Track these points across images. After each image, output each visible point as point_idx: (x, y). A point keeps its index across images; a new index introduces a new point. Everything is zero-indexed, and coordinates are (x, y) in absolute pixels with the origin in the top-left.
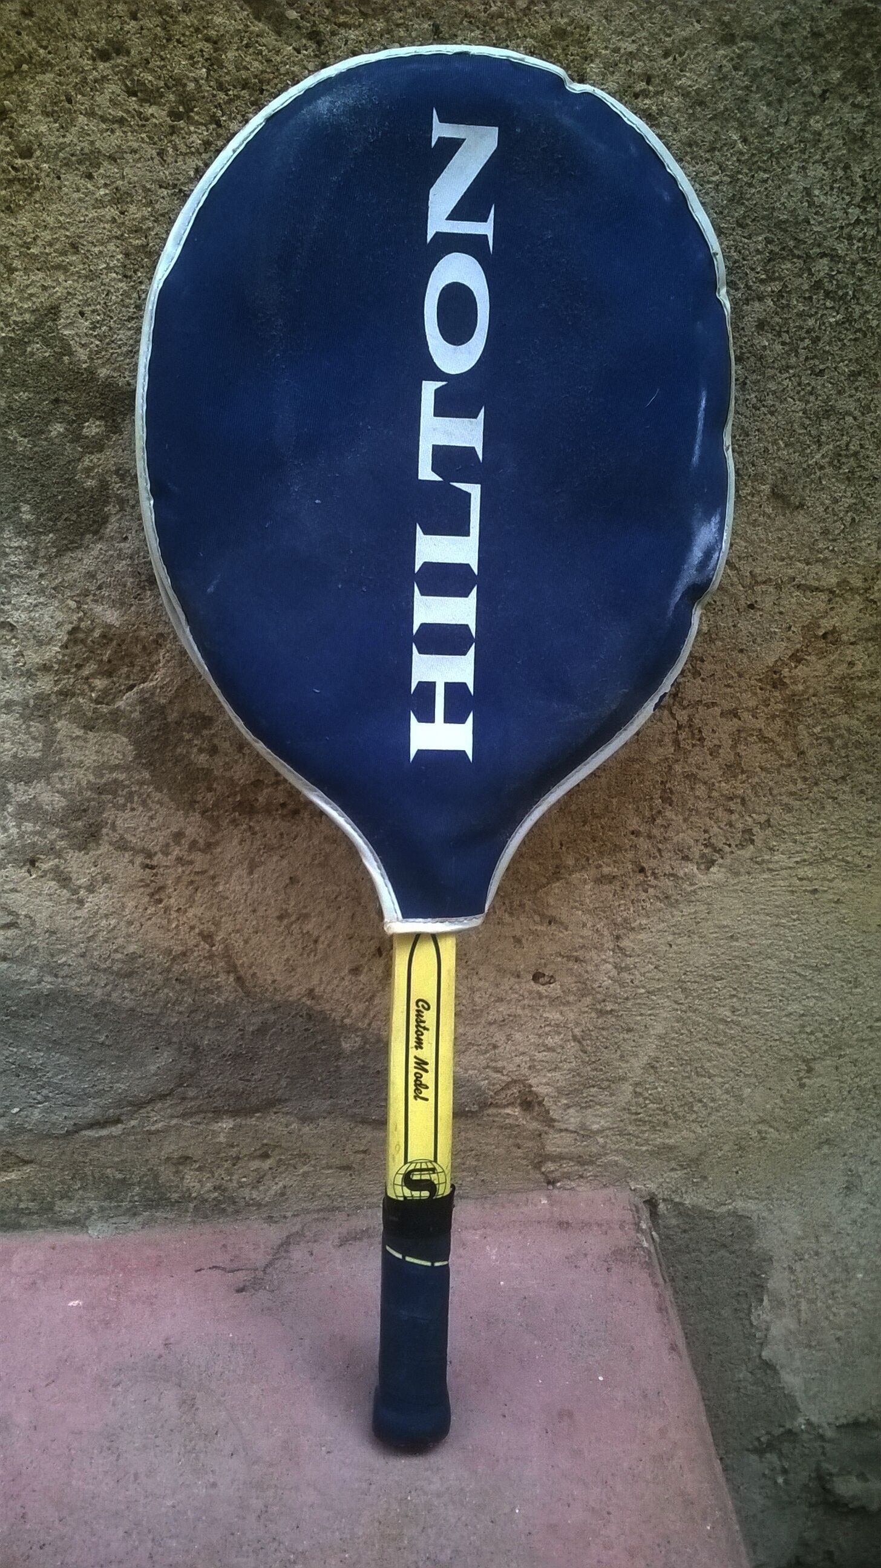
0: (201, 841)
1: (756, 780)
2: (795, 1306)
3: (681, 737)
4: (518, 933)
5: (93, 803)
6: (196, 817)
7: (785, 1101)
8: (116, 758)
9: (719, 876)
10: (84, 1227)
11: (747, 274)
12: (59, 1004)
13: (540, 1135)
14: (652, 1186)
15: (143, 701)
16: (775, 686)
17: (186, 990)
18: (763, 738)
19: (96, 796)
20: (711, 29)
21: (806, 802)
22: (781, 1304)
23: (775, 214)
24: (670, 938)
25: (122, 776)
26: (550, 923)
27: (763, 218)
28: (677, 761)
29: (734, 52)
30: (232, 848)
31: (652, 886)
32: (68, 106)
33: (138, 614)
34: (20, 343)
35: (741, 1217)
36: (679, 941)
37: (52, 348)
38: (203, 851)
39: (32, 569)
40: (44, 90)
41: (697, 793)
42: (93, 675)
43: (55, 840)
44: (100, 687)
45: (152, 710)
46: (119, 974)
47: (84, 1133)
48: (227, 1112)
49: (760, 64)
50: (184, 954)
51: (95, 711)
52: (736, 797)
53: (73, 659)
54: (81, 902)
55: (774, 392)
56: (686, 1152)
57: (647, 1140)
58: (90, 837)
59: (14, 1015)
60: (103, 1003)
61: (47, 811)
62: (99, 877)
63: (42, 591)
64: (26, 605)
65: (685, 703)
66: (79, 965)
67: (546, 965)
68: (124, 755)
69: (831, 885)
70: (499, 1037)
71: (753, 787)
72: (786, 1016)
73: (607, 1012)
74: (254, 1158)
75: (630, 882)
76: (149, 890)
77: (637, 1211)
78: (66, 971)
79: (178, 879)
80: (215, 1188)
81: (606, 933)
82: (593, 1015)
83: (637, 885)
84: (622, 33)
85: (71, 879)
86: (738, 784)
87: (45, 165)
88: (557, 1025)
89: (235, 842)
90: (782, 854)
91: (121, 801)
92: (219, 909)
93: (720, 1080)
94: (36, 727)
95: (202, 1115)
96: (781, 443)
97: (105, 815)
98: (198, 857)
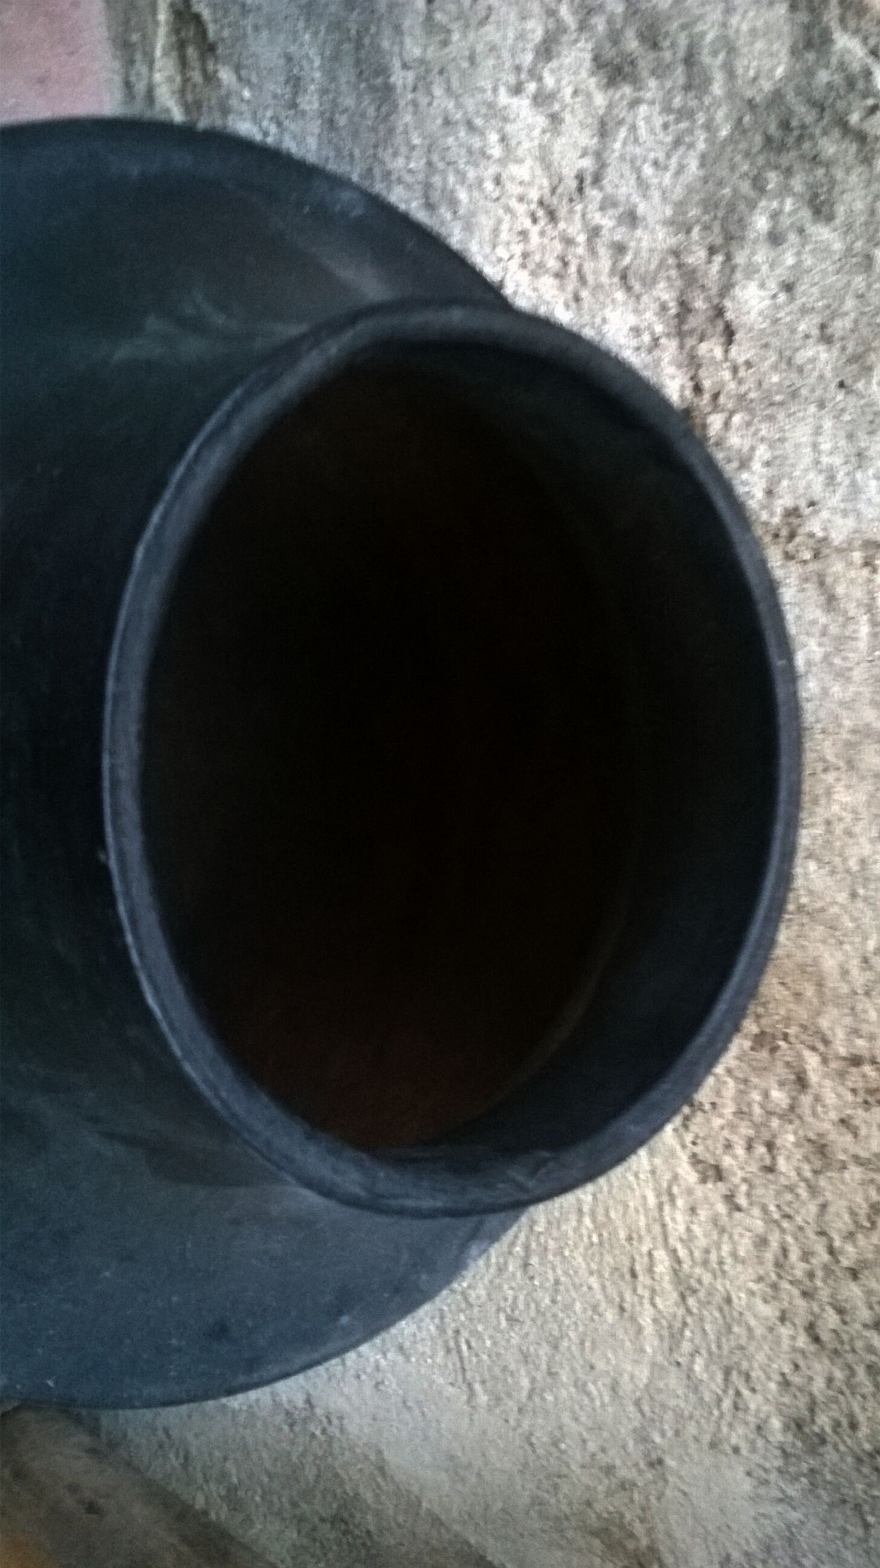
0: (627, 261)
3: (867, 1069)
5: (669, 54)
6: (663, 240)
8: (747, 65)
12: (378, 109)
19: (681, 53)
21: (774, 1277)
25: (718, 92)
28: (825, 1061)
38: (612, 272)
43: (604, 12)
45: (837, 102)
46: (428, 186)
52: (774, 1158)
54: (517, 90)
58: (614, 68)
59: (359, 45)
62: (556, 107)
66: (433, 120)
68: (754, 80)
69: (646, 1301)
76: (547, 196)
78: (423, 101)
79: (569, 242)
85: (549, 59)
86: (794, 1163)
89: (632, 320)
90: (688, 1230)
91: (677, 102)
97: (652, 83)
98: (605, 263)
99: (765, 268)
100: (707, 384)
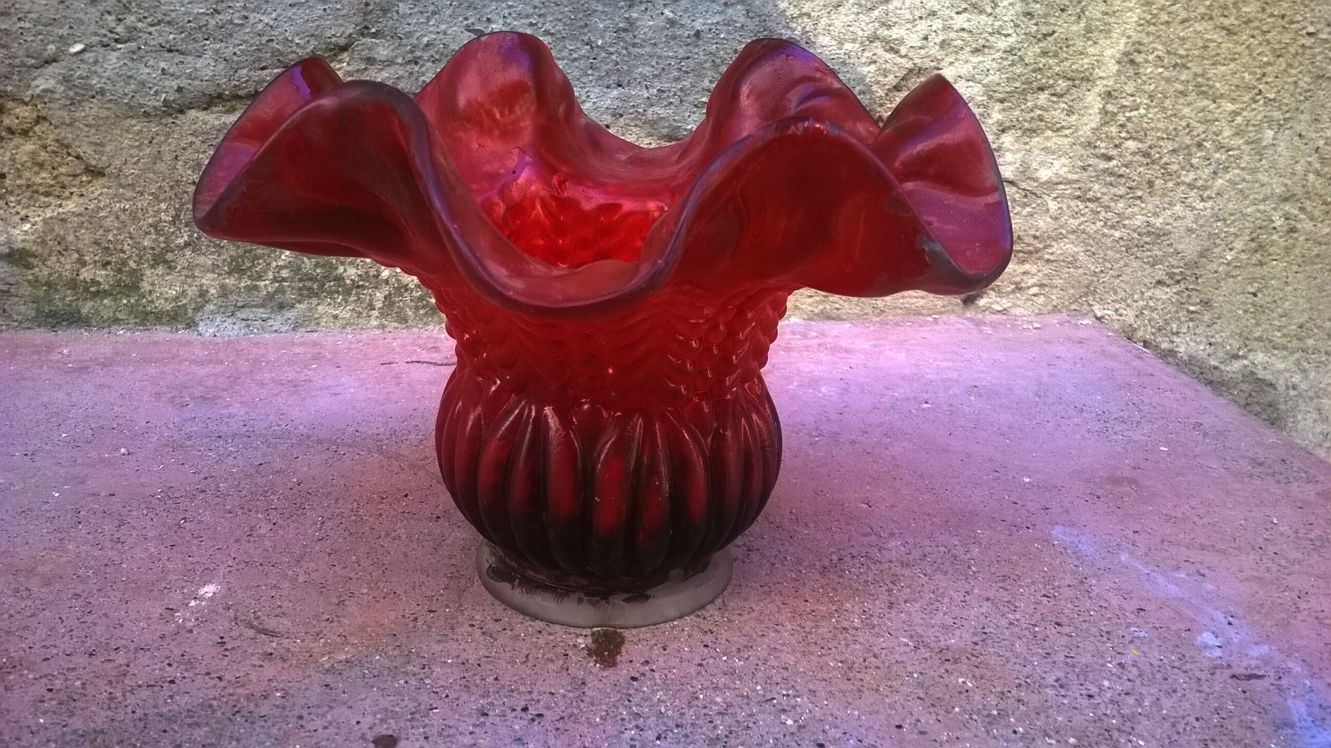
7: (1323, 161)
10: (191, 324)
14: (1129, 316)
35: (1264, 385)
47: (193, 113)
56: (1180, 247)
93: (1230, 107)
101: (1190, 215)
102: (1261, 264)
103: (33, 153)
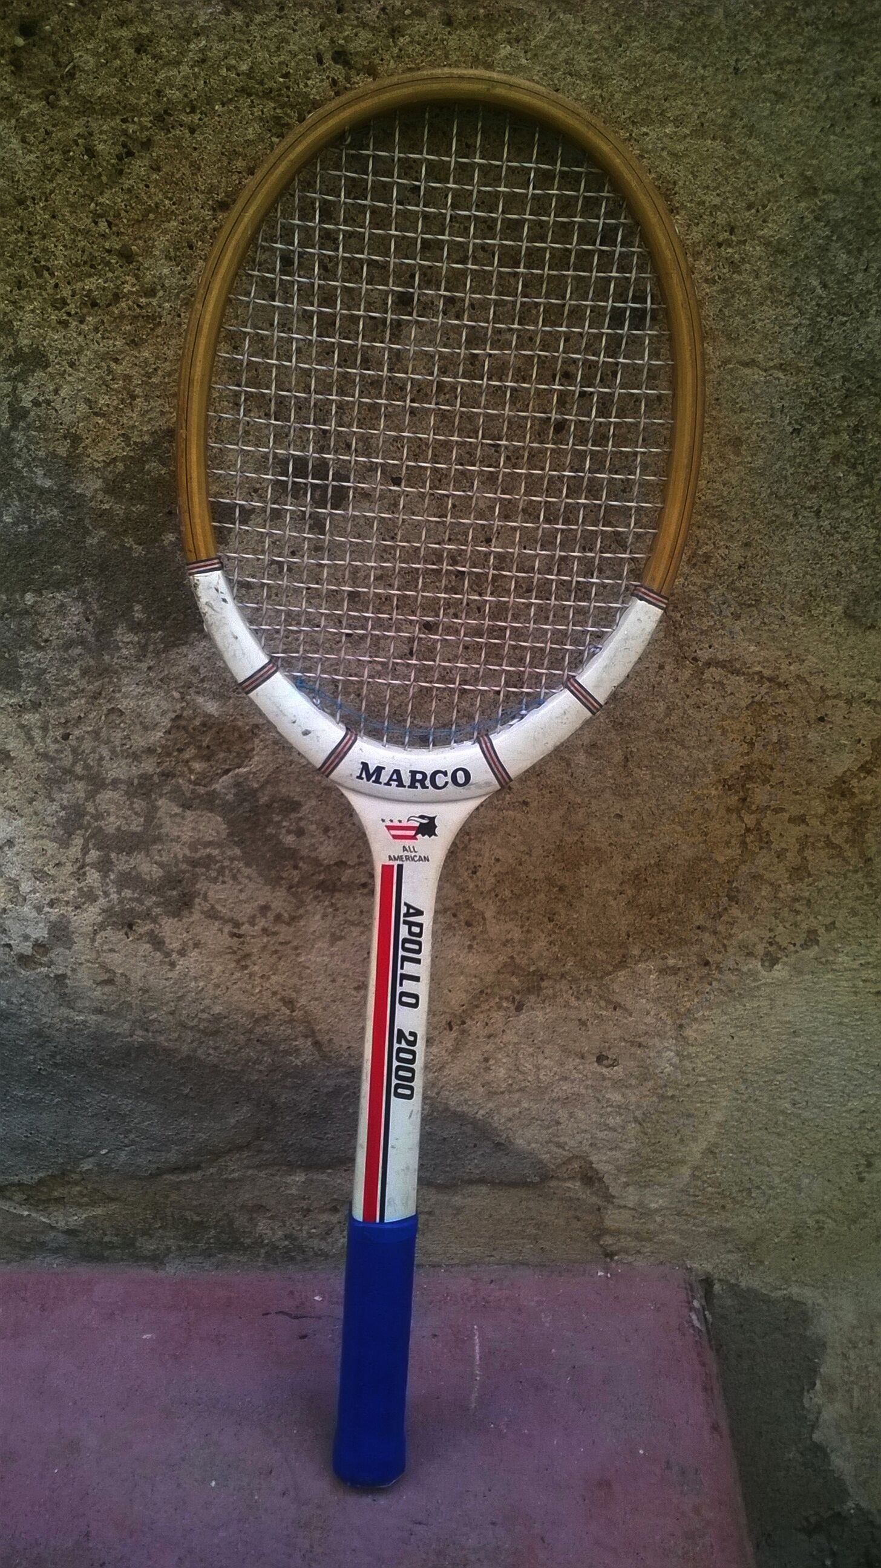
0: (286, 915)
1: (821, 884)
2: (848, 1391)
3: (748, 840)
4: (584, 1018)
5: (187, 875)
6: (281, 893)
7: (844, 1194)
8: (210, 835)
9: (783, 973)
10: (162, 1263)
11: (823, 410)
12: (149, 1057)
13: (599, 1209)
14: (708, 1267)
15: (237, 785)
16: (843, 795)
17: (265, 1051)
18: (829, 844)
19: (190, 868)
20: (794, 182)
21: (873, 907)
22: (830, 1389)
23: (853, 355)
24: (732, 1030)
25: (217, 852)
26: (615, 1009)
27: (841, 358)
28: (744, 862)
29: (816, 204)
30: (315, 922)
31: (716, 980)
32: (189, 251)
33: (235, 707)
34: (140, 461)
35: (797, 1303)
36: (740, 1034)
37: (168, 466)
38: (289, 924)
39: (141, 661)
40: (168, 237)
41: (763, 893)
42: (192, 758)
43: (152, 907)
44: (199, 770)
45: (244, 792)
46: (204, 1032)
47: (165, 1176)
48: (300, 1166)
49: (841, 215)
50: (266, 1017)
51: (193, 791)
52: (802, 899)
53: (175, 744)
54: (173, 965)
55: (847, 521)
56: (743, 1236)
57: (704, 1223)
58: (182, 905)
59: (108, 1064)
60: (189, 1058)
61: (144, 881)
62: (191, 943)
63: (150, 682)
64: (135, 693)
65: (754, 807)
66: (169, 1022)
67: (609, 1048)
68: (218, 832)
70: (562, 1114)
71: (819, 890)
72: (846, 1111)
73: (668, 1097)
74: (322, 1210)
75: (695, 974)
76: (236, 957)
77: (692, 1290)
78: (156, 1025)
79: (264, 948)
80: (286, 1237)
81: (669, 1022)
82: (655, 1099)
83: (701, 978)
84: (708, 187)
85: (164, 943)
86: (804, 886)
87: (167, 305)
88: (619, 1107)
89: (318, 917)
90: (847, 955)
91: (214, 874)
92: (301, 978)
93: (779, 1169)
94: (139, 804)
95: (277, 1168)
96: (854, 568)
97: (198, 886)
98: (282, 929)
99: (313, 841)
100: (363, 880)
101: (750, 1221)
102: (798, 1244)
103: (80, 1192)
